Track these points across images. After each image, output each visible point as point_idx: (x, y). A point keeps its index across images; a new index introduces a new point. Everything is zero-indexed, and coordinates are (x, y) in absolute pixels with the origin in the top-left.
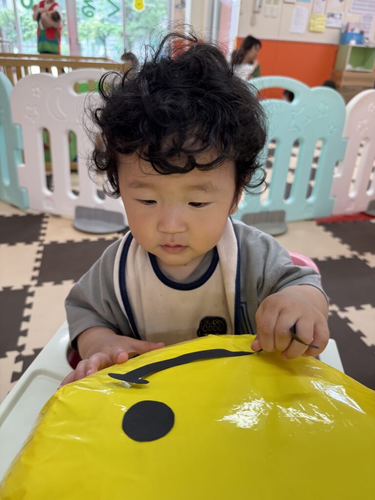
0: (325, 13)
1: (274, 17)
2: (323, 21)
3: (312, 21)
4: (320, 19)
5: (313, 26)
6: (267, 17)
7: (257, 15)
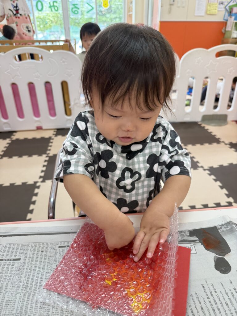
0: (217, 2)
1: (183, 7)
2: (216, 7)
3: (209, 7)
4: (214, 6)
5: (210, 11)
6: (178, 7)
7: (172, 6)
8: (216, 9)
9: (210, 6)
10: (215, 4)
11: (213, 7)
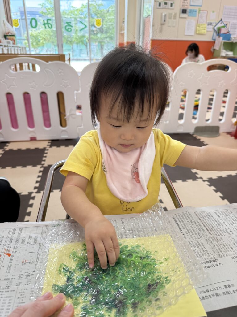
0: (206, 23)
1: (174, 27)
3: (198, 28)
4: (203, 26)
6: (169, 27)
7: (163, 26)
8: (204, 29)
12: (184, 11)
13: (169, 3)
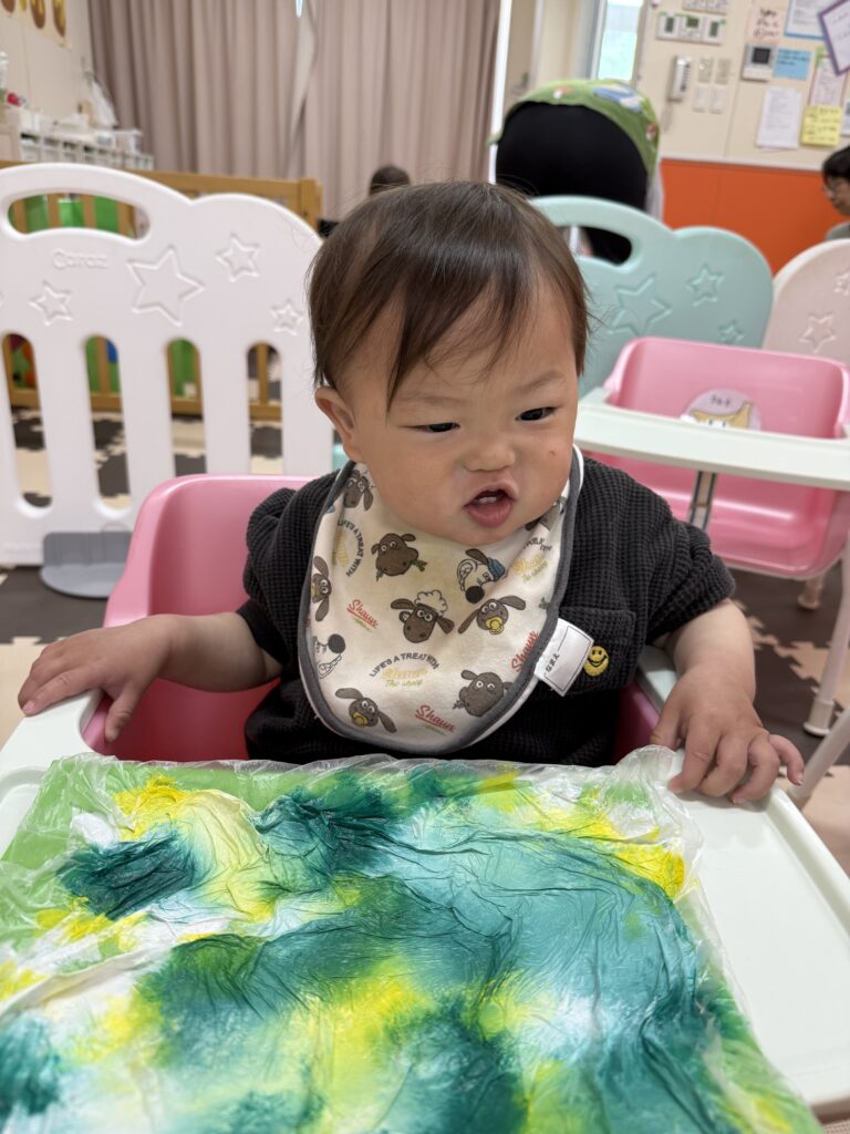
0: (841, 104)
1: (717, 112)
2: (836, 121)
3: (808, 121)
4: (829, 116)
5: (811, 133)
6: (700, 110)
7: (677, 108)
8: (833, 129)
9: (813, 116)
10: (832, 111)
11: (823, 121)
12: (761, 56)
13: (706, 20)
